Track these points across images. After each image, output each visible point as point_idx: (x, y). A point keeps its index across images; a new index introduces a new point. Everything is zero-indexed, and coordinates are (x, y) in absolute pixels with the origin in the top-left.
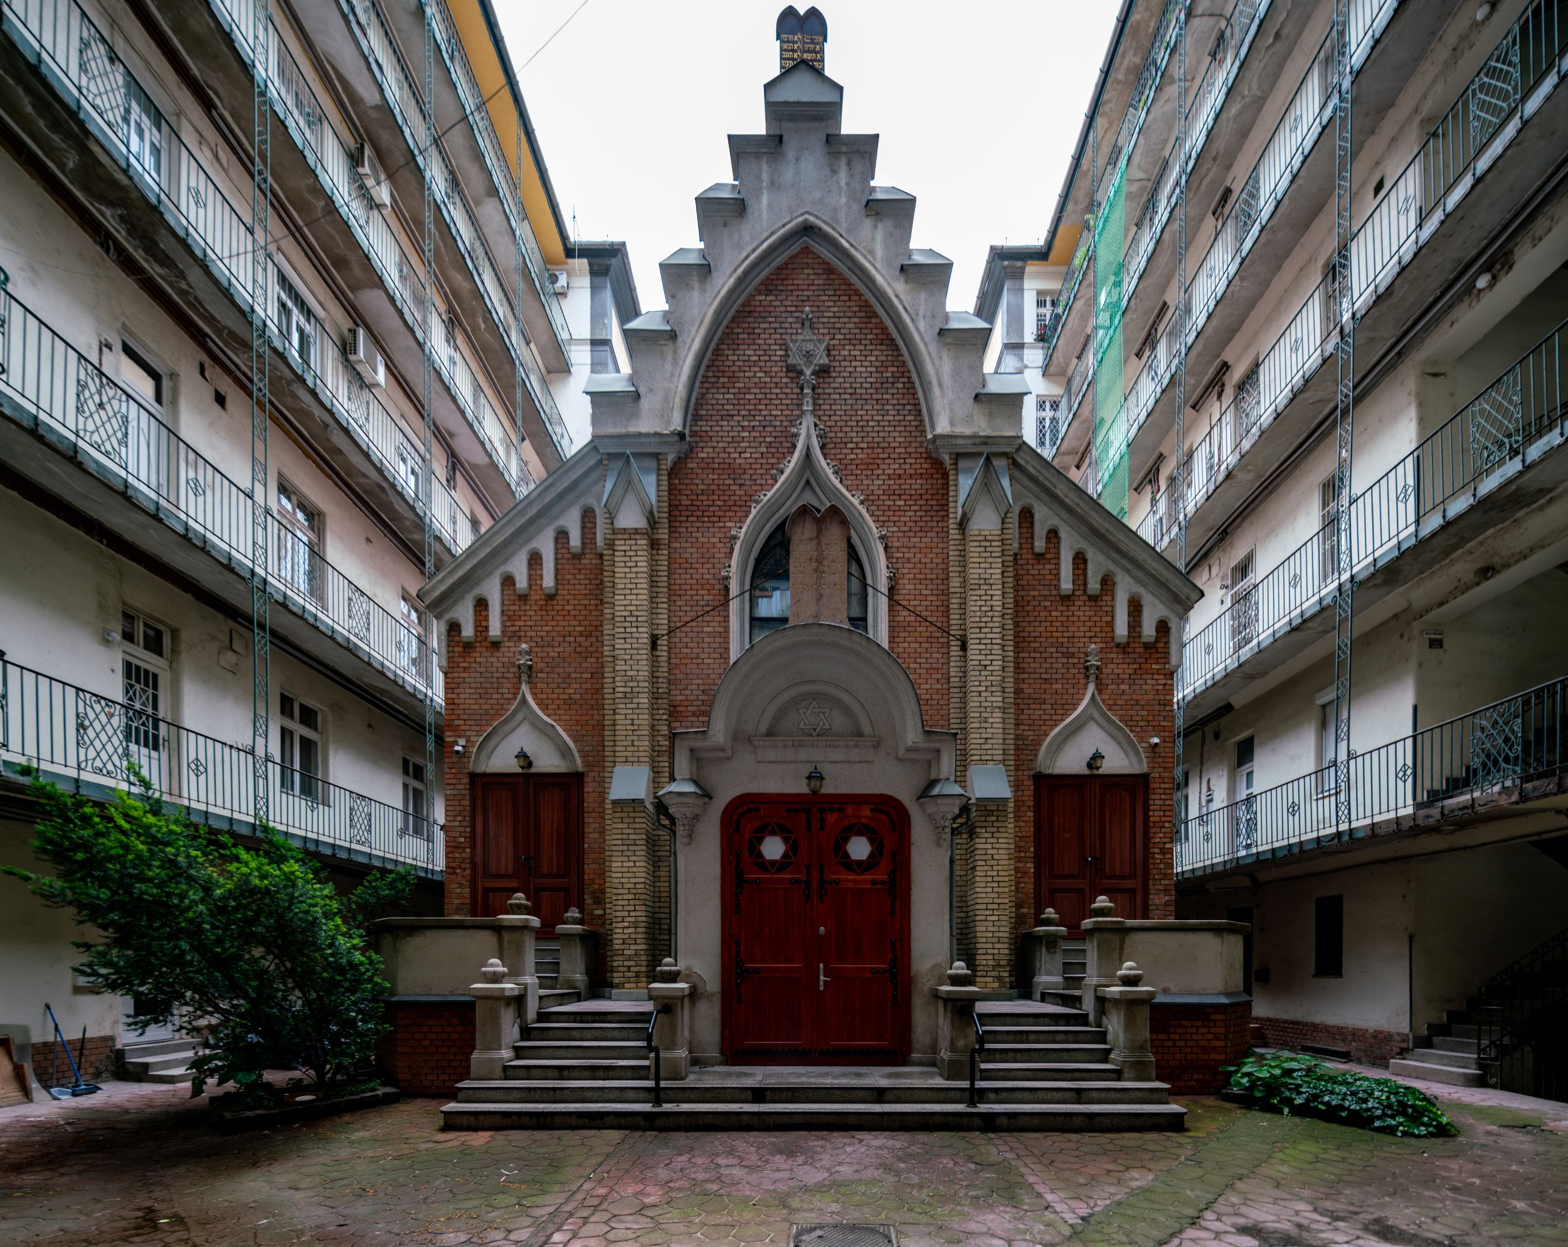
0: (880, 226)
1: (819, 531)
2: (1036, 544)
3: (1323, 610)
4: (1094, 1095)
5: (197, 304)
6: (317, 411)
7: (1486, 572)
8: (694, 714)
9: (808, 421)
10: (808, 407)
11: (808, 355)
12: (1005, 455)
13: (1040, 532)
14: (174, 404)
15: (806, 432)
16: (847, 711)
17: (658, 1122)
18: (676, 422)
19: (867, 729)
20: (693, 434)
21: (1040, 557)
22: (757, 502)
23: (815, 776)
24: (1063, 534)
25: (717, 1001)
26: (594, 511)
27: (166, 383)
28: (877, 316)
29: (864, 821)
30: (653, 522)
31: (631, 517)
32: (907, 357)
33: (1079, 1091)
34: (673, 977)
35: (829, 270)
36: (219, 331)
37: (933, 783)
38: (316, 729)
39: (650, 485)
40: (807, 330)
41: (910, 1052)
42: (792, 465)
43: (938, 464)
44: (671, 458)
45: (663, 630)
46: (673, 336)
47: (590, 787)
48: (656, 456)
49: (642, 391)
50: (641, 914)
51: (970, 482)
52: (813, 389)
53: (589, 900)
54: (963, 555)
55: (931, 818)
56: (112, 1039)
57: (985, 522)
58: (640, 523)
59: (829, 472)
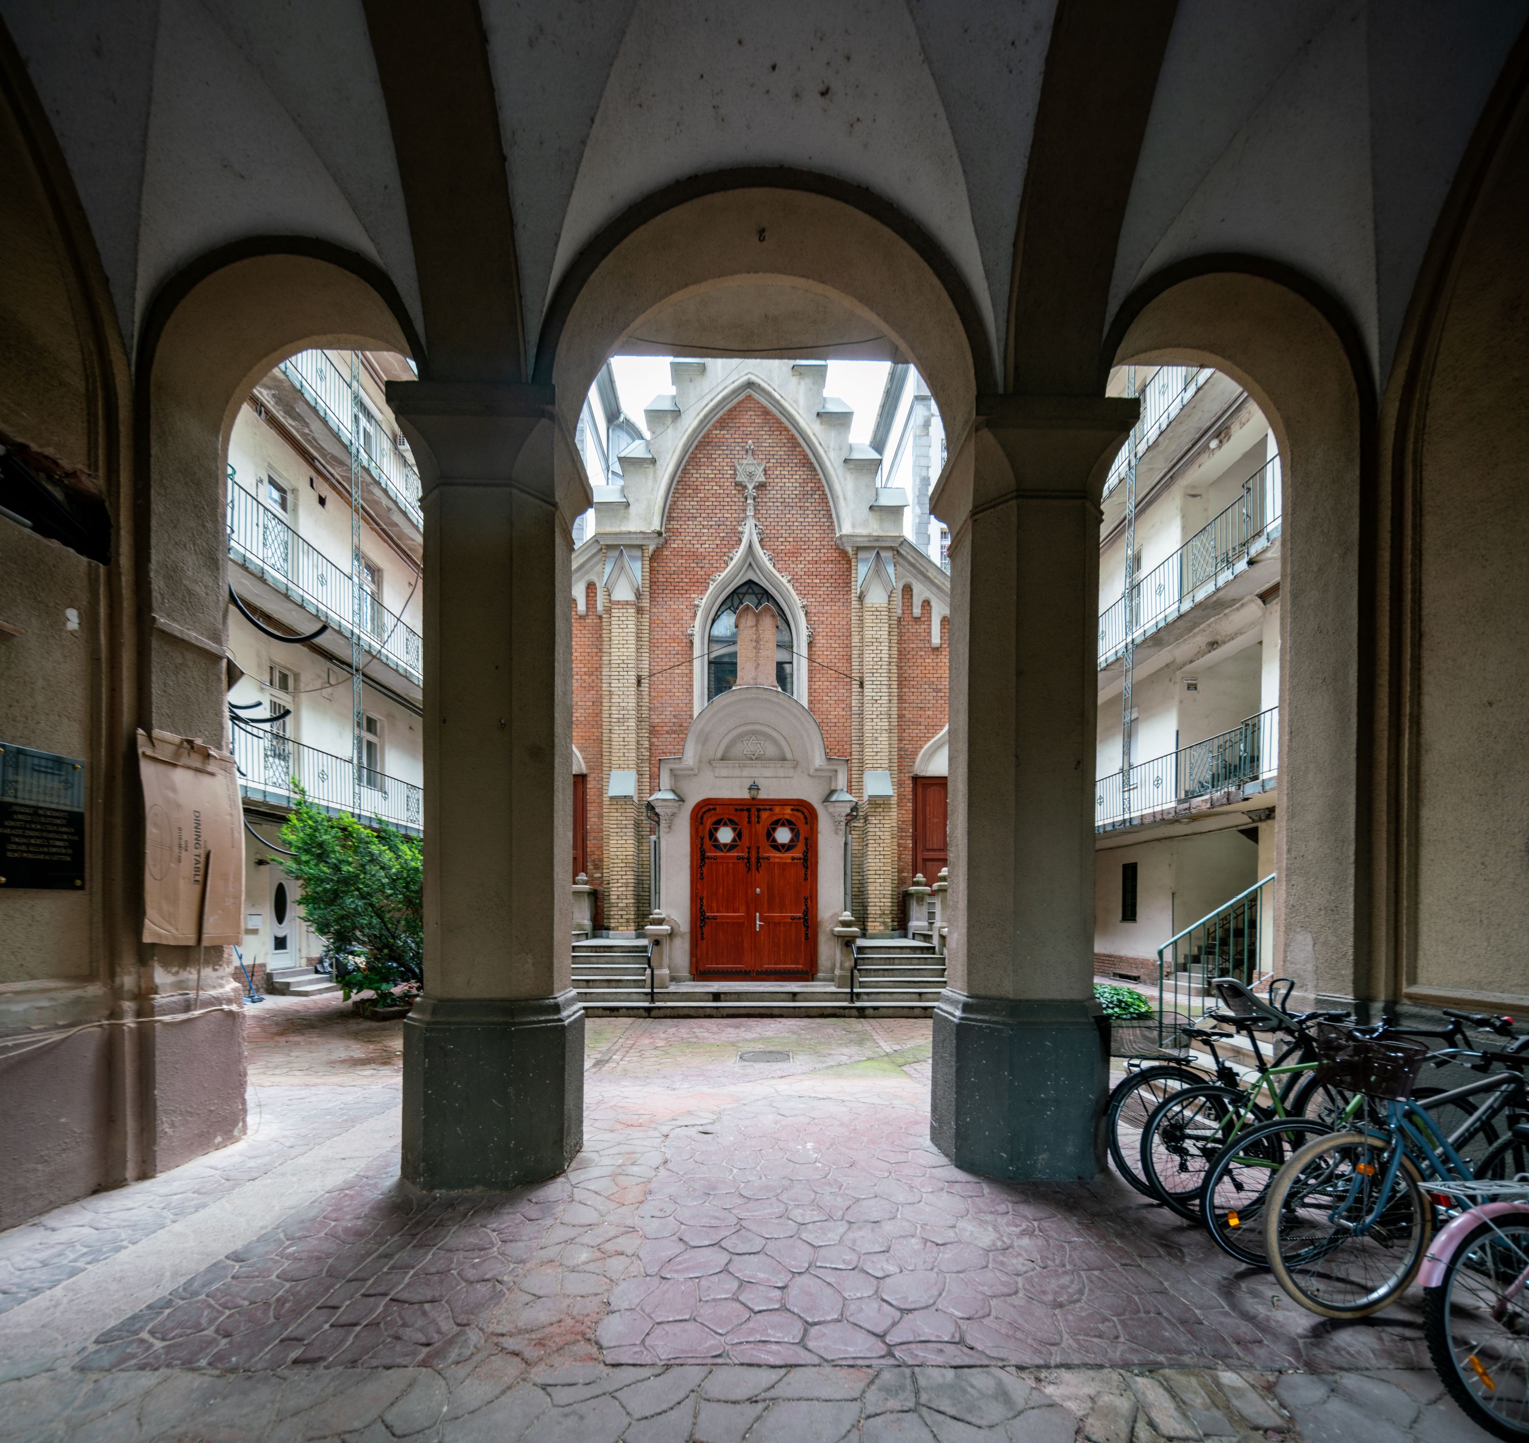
0: (802, 382)
1: (757, 621)
2: (914, 611)
3: (1117, 659)
4: (930, 996)
5: (313, 441)
6: (385, 501)
7: (1213, 645)
8: (667, 733)
9: (751, 523)
10: (750, 513)
11: (751, 475)
12: (892, 548)
13: (917, 602)
14: (295, 510)
15: (749, 531)
16: (775, 742)
17: (653, 1013)
18: (656, 525)
19: (789, 755)
20: (668, 530)
21: (917, 619)
22: (714, 581)
23: (754, 787)
24: (933, 604)
25: (687, 938)
26: (594, 584)
27: (289, 497)
28: (800, 446)
29: (787, 817)
30: (638, 595)
31: (623, 593)
32: (821, 476)
33: (920, 994)
34: (660, 922)
35: (766, 413)
36: (324, 456)
37: (833, 792)
38: (375, 734)
39: (637, 570)
40: (750, 457)
41: (816, 972)
42: (739, 554)
43: (844, 553)
44: (652, 548)
45: (645, 673)
46: (653, 461)
47: (591, 784)
48: (640, 547)
49: (631, 501)
50: (630, 877)
51: (866, 569)
52: (754, 498)
53: (590, 866)
54: (861, 619)
55: (832, 815)
56: (263, 966)
57: (877, 597)
58: (631, 597)
59: (766, 559)
